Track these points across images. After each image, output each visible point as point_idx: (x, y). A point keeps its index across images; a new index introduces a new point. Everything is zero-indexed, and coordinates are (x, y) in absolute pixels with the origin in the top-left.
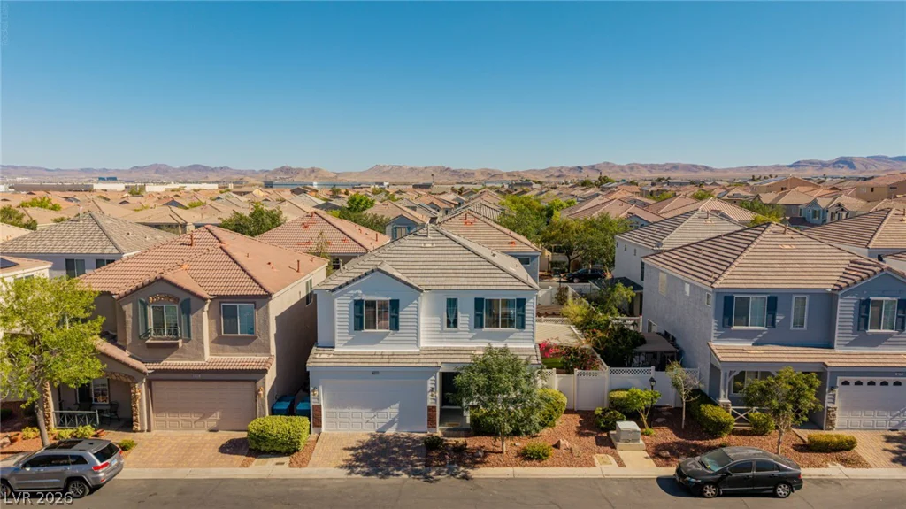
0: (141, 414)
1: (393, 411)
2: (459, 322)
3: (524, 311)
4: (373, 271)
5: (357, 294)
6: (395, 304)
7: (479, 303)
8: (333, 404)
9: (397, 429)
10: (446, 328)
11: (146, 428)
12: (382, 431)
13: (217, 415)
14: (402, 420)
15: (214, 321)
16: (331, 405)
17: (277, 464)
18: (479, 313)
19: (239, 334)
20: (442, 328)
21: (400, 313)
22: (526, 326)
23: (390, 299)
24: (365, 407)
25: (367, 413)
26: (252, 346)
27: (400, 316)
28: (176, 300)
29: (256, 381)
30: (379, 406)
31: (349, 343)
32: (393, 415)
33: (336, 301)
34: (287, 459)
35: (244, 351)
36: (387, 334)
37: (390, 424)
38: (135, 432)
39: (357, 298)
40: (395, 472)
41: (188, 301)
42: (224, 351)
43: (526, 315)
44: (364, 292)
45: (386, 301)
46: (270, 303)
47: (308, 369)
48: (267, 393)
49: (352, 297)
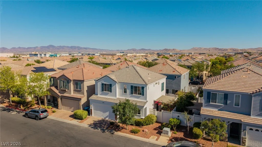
0: (60, 105)
1: (107, 114)
2: (127, 92)
3: (144, 90)
4: (105, 76)
6: (111, 85)
7: (132, 87)
8: (95, 109)
9: (109, 118)
10: (124, 93)
11: (60, 109)
12: (105, 118)
13: (73, 108)
15: (74, 86)
16: (94, 110)
17: (77, 121)
18: (132, 90)
19: (78, 89)
20: (123, 93)
22: (144, 95)
24: (101, 111)
25: (101, 113)
26: (81, 93)
27: (112, 89)
28: (66, 80)
29: (79, 101)
30: (104, 112)
31: (101, 94)
33: (98, 83)
34: (80, 121)
35: (79, 94)
36: (109, 93)
37: (107, 117)
38: (59, 109)
39: (102, 83)
40: (98, 129)
41: (68, 80)
42: (76, 93)
43: (144, 92)
44: (104, 81)
45: (109, 84)
46: (84, 82)
47: (89, 100)
48: (82, 104)
49: (101, 82)
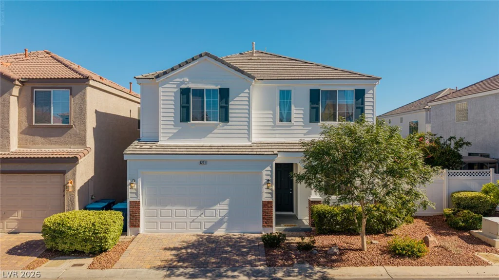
1: (222, 209)
2: (293, 116)
3: (363, 103)
4: (201, 56)
5: (183, 82)
6: (224, 94)
7: (315, 95)
9: (227, 229)
10: (278, 123)
12: (210, 231)
13: (18, 215)
14: (232, 218)
15: (24, 109)
16: (150, 203)
17: (74, 265)
18: (315, 105)
19: (52, 124)
20: (274, 122)
21: (230, 103)
23: (219, 87)
24: (189, 205)
25: (191, 212)
26: (65, 137)
27: (230, 107)
29: (64, 173)
30: (204, 204)
31: (175, 136)
32: (223, 213)
33: (161, 89)
35: (56, 143)
36: (217, 125)
37: (218, 224)
39: (184, 86)
40: (230, 274)
42: (34, 143)
43: (366, 107)
45: (214, 90)
47: (125, 157)
48: (78, 187)
49: (178, 85)
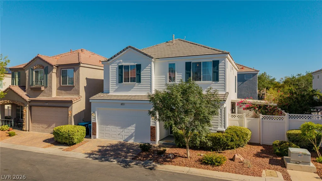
0: (26, 122)
1: (132, 129)
2: (176, 78)
3: (218, 69)
4: (127, 48)
5: (120, 62)
6: (139, 67)
7: (188, 66)
8: (104, 122)
10: (168, 82)
11: (28, 129)
12: (126, 140)
13: (54, 125)
14: (137, 135)
15: (58, 78)
16: (101, 124)
18: (188, 72)
19: (68, 85)
20: (166, 82)
21: (141, 72)
22: (220, 80)
23: (136, 64)
24: (117, 126)
25: (118, 129)
26: (72, 90)
27: (142, 74)
28: (43, 67)
29: (68, 107)
30: (125, 126)
31: (116, 91)
32: (133, 131)
33: (110, 66)
34: (67, 147)
35: (69, 94)
36: (135, 84)
37: (130, 137)
38: (24, 130)
39: (120, 64)
41: (47, 67)
42: (62, 94)
43: (220, 72)
44: (124, 61)
45: (134, 66)
46: (81, 68)
47: (90, 101)
48: (73, 114)
49: (118, 64)
